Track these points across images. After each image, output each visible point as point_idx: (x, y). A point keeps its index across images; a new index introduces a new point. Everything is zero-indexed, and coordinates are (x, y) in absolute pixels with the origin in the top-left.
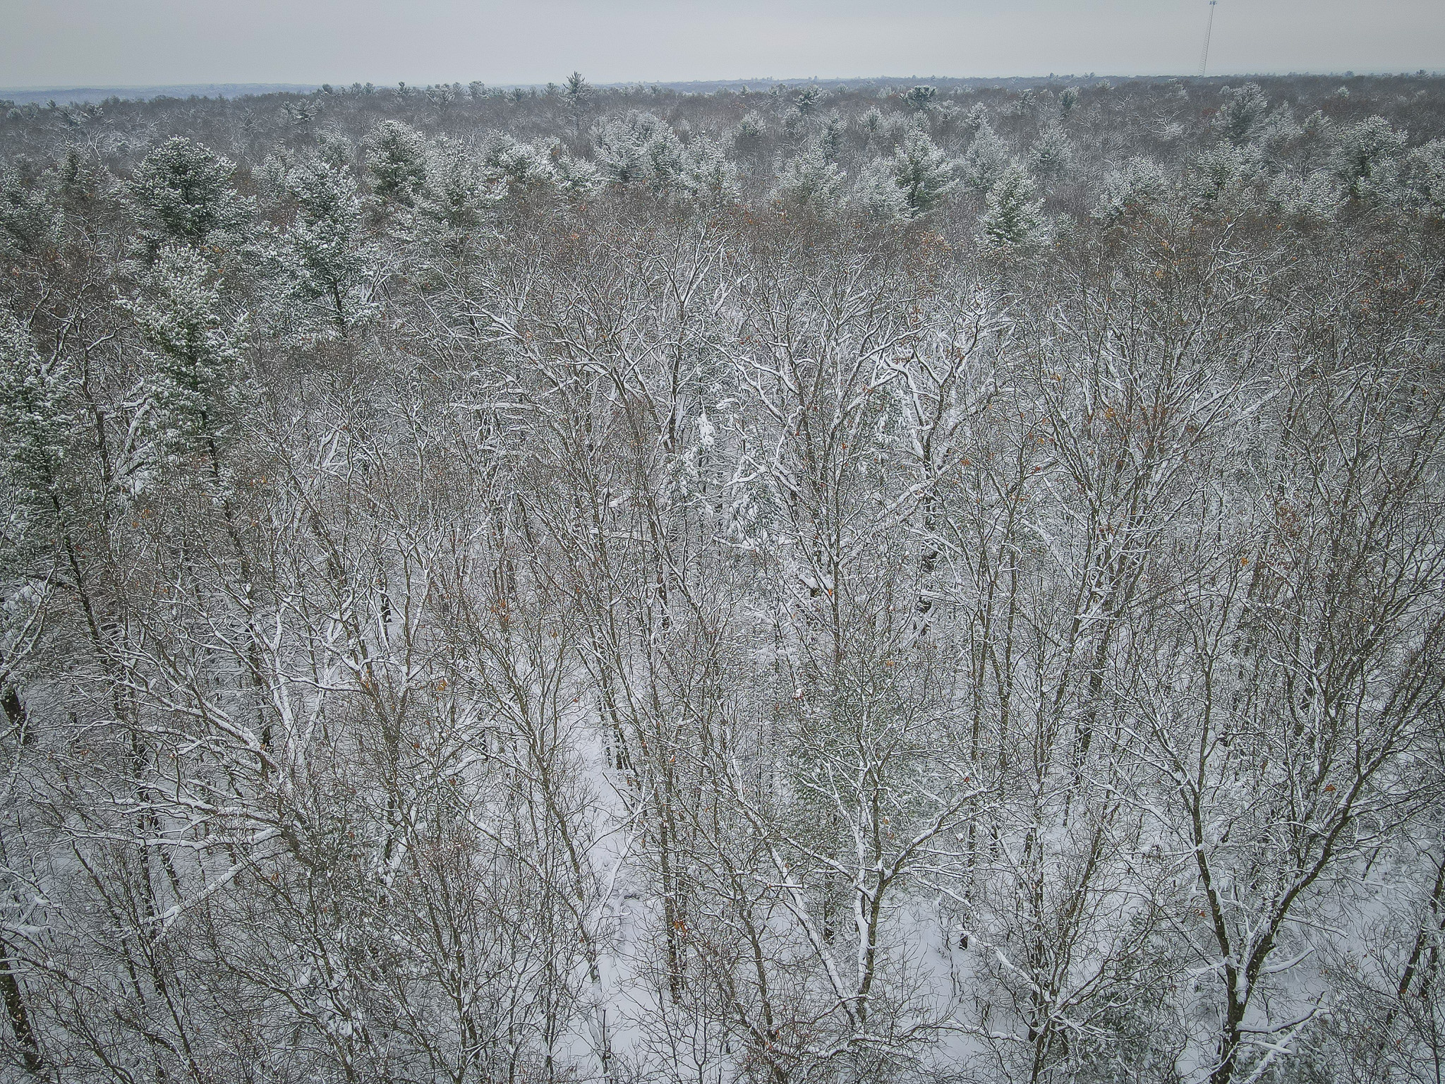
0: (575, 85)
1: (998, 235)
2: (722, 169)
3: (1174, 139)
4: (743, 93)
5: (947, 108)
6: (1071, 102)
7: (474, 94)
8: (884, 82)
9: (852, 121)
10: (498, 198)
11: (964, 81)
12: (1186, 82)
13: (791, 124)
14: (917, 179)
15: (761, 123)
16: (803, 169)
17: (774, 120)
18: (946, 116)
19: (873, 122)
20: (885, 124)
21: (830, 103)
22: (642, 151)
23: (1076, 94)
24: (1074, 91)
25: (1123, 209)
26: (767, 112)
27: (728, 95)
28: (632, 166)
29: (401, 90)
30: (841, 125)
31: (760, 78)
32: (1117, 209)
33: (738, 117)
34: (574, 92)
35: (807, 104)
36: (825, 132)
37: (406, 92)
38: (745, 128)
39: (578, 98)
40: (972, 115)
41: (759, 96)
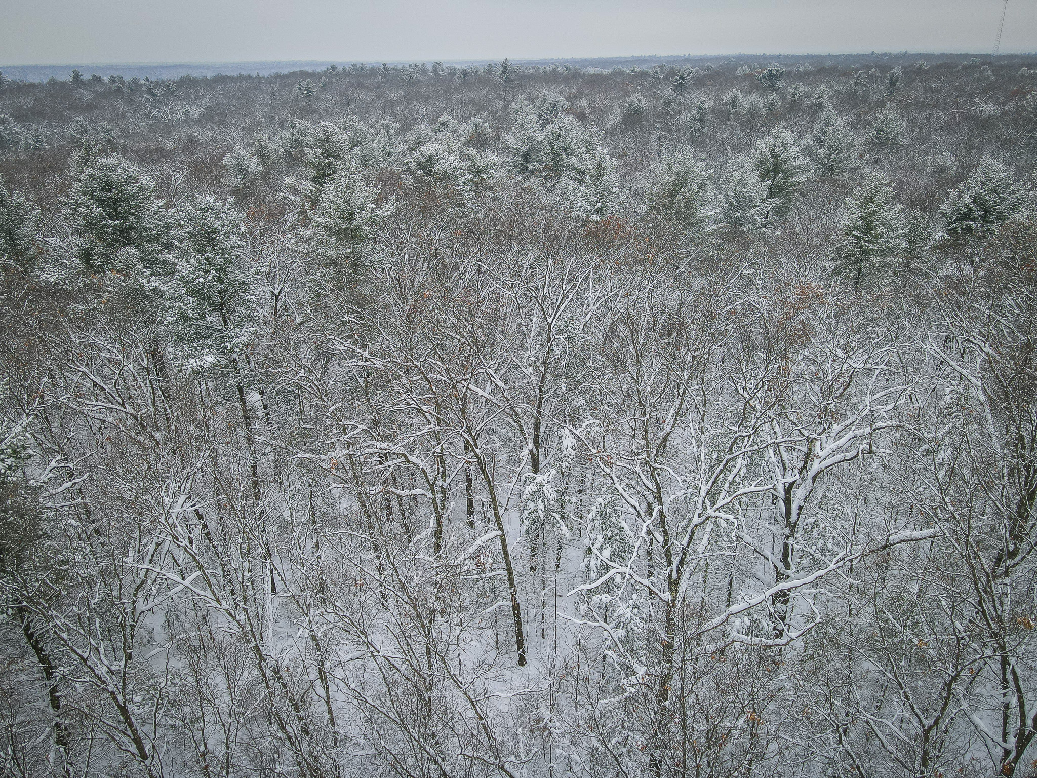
0: (505, 68)
1: (857, 237)
2: (603, 164)
3: (990, 117)
4: (633, 71)
5: (796, 89)
6: (897, 81)
7: (435, 72)
8: (742, 59)
9: (717, 101)
10: (386, 214)
11: (804, 58)
12: (987, 60)
13: (667, 103)
14: (776, 170)
15: (644, 101)
16: (675, 168)
17: (656, 97)
18: (794, 96)
19: (734, 102)
20: (744, 103)
21: (700, 82)
22: (541, 137)
23: (901, 74)
24: (898, 71)
25: (973, 206)
26: (650, 89)
27: (619, 74)
28: (532, 149)
29: (384, 69)
30: (709, 105)
31: (647, 55)
32: (966, 206)
33: (627, 94)
34: (504, 73)
35: (681, 83)
36: (695, 111)
37: (387, 71)
38: (630, 106)
39: (507, 78)
40: (816, 94)
41: (644, 75)
